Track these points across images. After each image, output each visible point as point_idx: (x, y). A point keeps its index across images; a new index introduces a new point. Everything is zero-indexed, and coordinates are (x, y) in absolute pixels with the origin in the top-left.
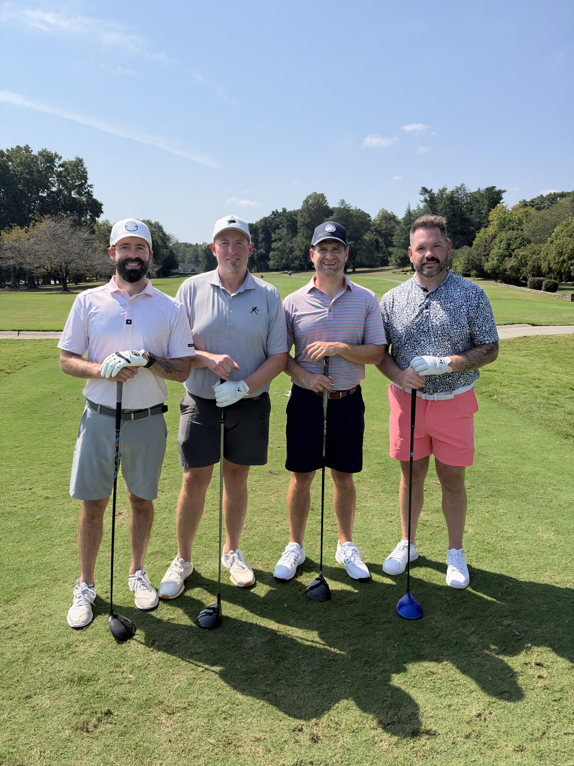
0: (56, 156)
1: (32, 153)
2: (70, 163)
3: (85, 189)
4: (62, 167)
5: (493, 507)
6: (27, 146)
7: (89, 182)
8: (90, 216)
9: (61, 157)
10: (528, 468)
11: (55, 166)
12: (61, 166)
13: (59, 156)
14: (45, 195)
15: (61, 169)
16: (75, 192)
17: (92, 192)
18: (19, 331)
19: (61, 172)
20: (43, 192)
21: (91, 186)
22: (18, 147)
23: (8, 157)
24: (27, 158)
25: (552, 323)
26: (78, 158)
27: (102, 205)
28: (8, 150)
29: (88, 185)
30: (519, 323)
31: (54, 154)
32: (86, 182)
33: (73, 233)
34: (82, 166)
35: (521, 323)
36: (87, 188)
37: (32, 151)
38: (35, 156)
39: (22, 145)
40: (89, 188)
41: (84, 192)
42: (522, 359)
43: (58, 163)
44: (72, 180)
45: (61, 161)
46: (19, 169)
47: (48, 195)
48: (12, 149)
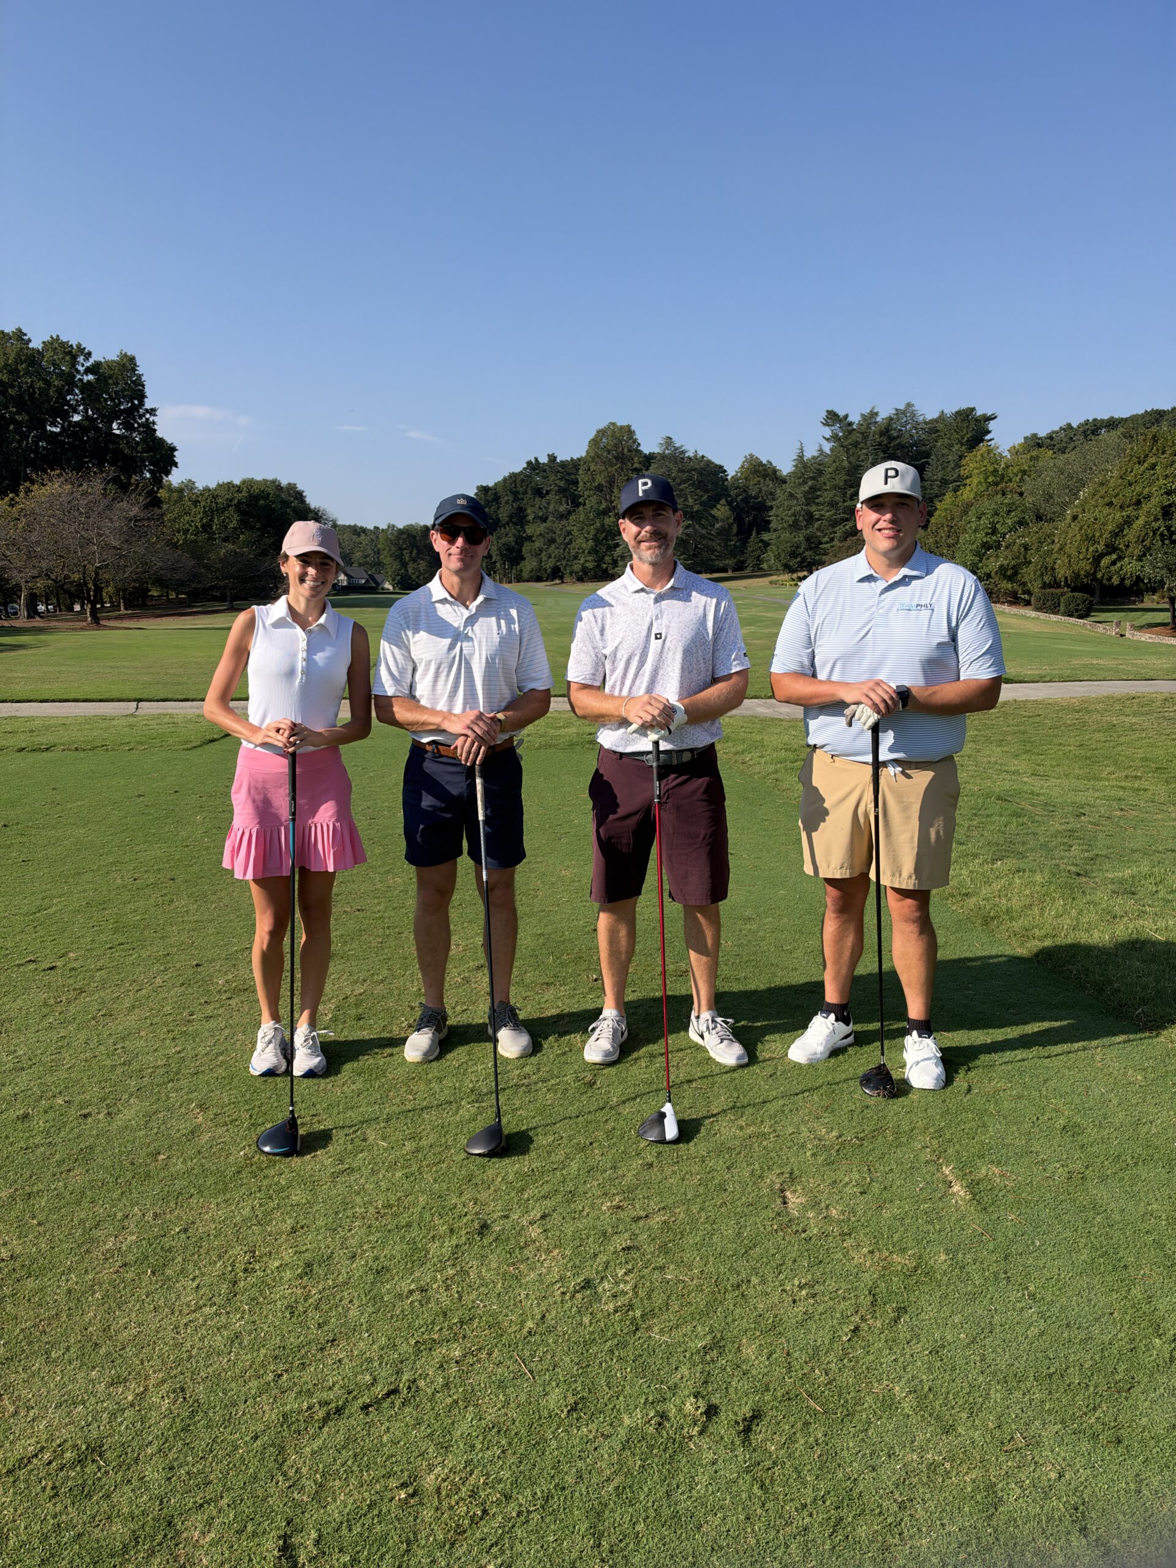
0: (81, 350)
1: (31, 345)
2: (110, 364)
3: (141, 417)
4: (93, 373)
6: (19, 330)
7: (148, 404)
8: (150, 471)
9: (89, 354)
11: (78, 372)
12: (88, 371)
13: (86, 351)
14: (58, 429)
15: (91, 377)
16: (120, 424)
17: (154, 423)
19: (89, 381)
20: (53, 424)
21: (152, 412)
24: (18, 354)
25: (1045, 676)
26: (125, 355)
27: (174, 449)
29: (147, 410)
31: (75, 347)
32: (142, 403)
33: (109, 507)
34: (134, 370)
36: (144, 415)
37: (30, 340)
38: (38, 350)
39: (9, 329)
40: (148, 416)
41: (138, 423)
43: (83, 365)
44: (112, 400)
45: (91, 361)
46: (3, 377)
47: (64, 430)
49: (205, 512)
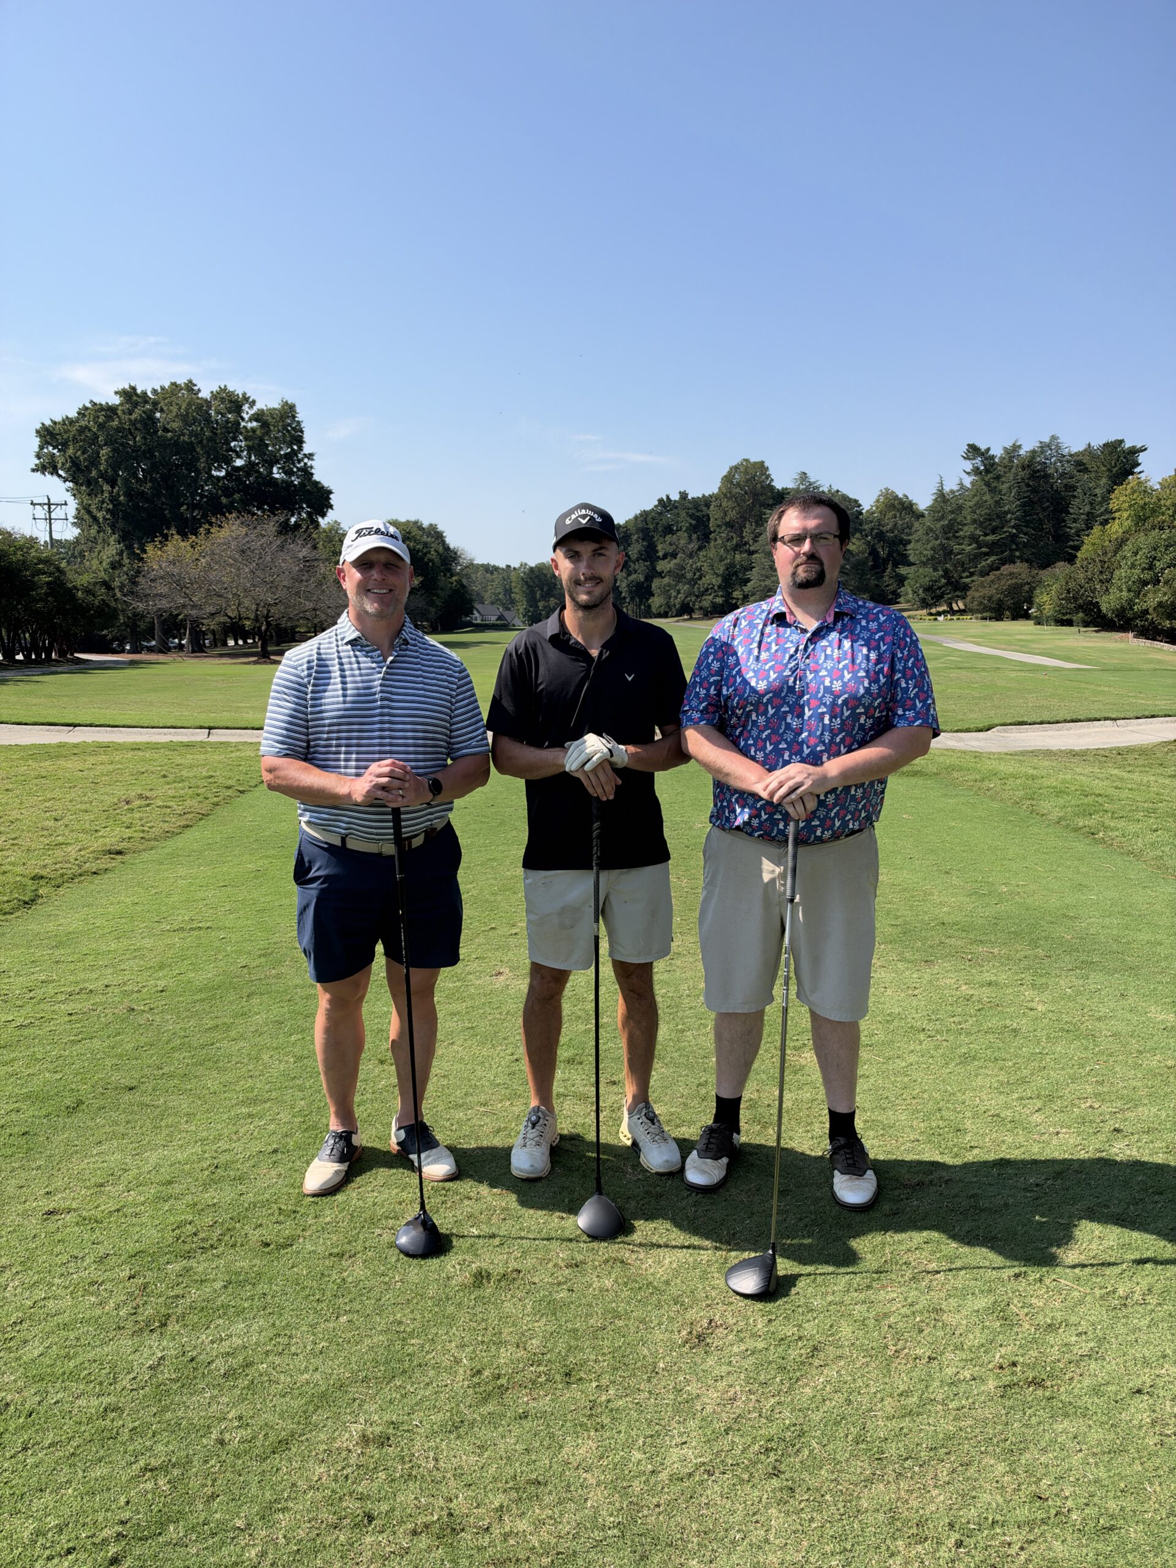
0: (246, 399)
1: (200, 395)
2: (272, 411)
3: (299, 461)
4: (257, 420)
5: (1081, 982)
6: (190, 382)
7: (307, 449)
8: (308, 513)
9: (254, 402)
10: (1144, 936)
11: (243, 419)
12: (253, 418)
13: (251, 400)
14: (223, 473)
15: (255, 424)
16: (279, 468)
17: (311, 467)
18: (210, 728)
19: (253, 430)
20: (219, 469)
21: (310, 456)
22: (174, 384)
23: (155, 404)
24: (189, 404)
26: (286, 403)
27: (330, 492)
28: (154, 391)
29: (305, 455)
30: (1165, 716)
31: (241, 396)
32: (300, 449)
33: (282, 547)
34: (294, 417)
35: (1170, 716)
36: (302, 460)
37: (199, 390)
38: (206, 400)
39: (181, 381)
40: (306, 460)
41: (297, 468)
42: (1167, 781)
43: (248, 413)
44: (274, 445)
45: (255, 409)
46: (175, 425)
47: (227, 473)
48: (163, 388)
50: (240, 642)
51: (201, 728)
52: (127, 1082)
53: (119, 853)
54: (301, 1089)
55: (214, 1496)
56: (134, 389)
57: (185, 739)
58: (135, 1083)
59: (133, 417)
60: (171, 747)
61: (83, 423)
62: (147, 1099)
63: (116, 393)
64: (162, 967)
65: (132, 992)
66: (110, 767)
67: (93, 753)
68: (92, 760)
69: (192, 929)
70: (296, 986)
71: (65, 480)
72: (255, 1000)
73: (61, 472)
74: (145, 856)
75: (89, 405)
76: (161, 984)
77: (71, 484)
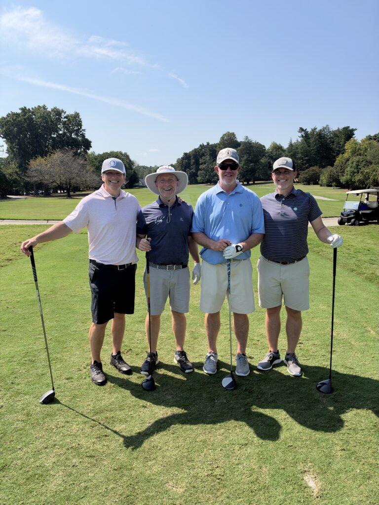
0: (63, 111)
1: (48, 110)
2: (71, 116)
3: (81, 132)
6: (44, 105)
7: (83, 128)
8: (84, 149)
9: (65, 112)
11: (62, 118)
12: (65, 117)
14: (55, 136)
15: (66, 119)
16: (74, 134)
17: (85, 134)
18: (48, 220)
19: (65, 121)
20: (54, 134)
21: (84, 130)
22: (39, 106)
23: (33, 113)
24: (44, 113)
26: (76, 112)
27: (91, 142)
28: (32, 109)
29: (83, 130)
31: (61, 110)
32: (81, 128)
33: (74, 161)
34: (79, 117)
37: (47, 108)
38: (49, 112)
39: (41, 105)
41: (80, 134)
43: (63, 116)
44: (72, 127)
45: (66, 115)
46: (39, 120)
47: (57, 136)
48: (35, 108)
49: (99, 162)
50: (62, 192)
51: (45, 220)
52: (4, 329)
53: (10, 260)
54: (57, 330)
55: (12, 441)
56: (25, 108)
57: (39, 224)
58: (6, 329)
59: (25, 117)
60: (34, 226)
61: (8, 119)
62: (9, 334)
63: (20, 109)
64: (19, 295)
65: (9, 302)
66: (12, 233)
67: (9, 228)
68: (7, 230)
69: (31, 283)
70: (60, 300)
71: (3, 138)
72: (47, 304)
73: (1, 135)
74: (19, 261)
75: (10, 113)
76: (18, 300)
77: (5, 139)
